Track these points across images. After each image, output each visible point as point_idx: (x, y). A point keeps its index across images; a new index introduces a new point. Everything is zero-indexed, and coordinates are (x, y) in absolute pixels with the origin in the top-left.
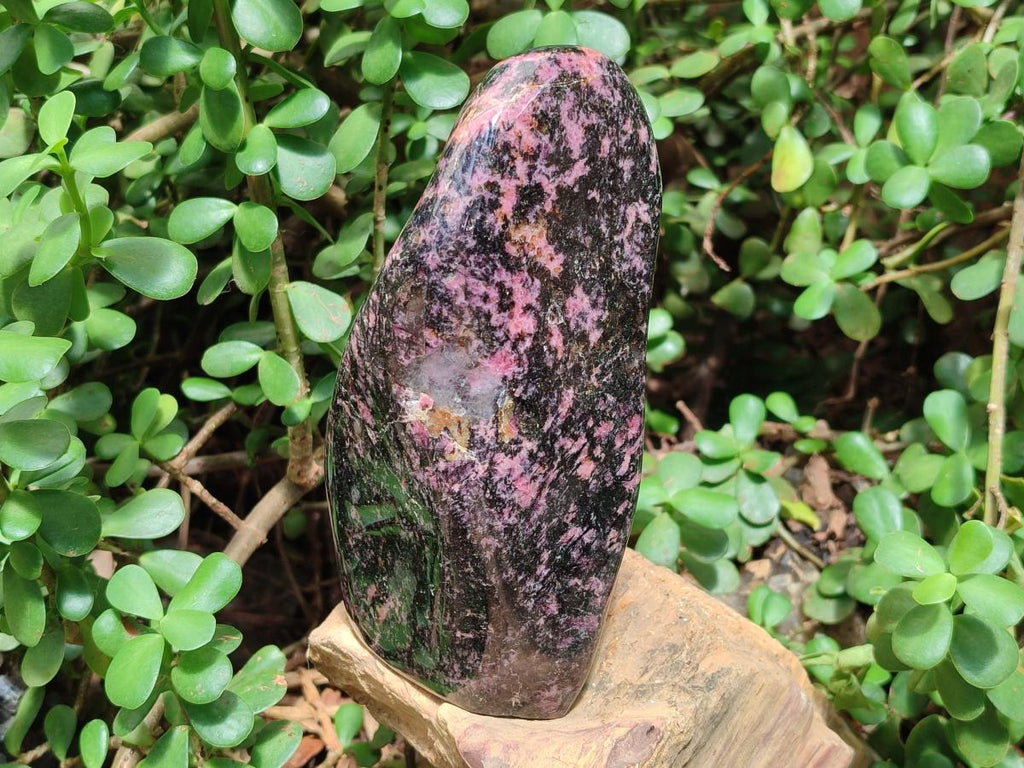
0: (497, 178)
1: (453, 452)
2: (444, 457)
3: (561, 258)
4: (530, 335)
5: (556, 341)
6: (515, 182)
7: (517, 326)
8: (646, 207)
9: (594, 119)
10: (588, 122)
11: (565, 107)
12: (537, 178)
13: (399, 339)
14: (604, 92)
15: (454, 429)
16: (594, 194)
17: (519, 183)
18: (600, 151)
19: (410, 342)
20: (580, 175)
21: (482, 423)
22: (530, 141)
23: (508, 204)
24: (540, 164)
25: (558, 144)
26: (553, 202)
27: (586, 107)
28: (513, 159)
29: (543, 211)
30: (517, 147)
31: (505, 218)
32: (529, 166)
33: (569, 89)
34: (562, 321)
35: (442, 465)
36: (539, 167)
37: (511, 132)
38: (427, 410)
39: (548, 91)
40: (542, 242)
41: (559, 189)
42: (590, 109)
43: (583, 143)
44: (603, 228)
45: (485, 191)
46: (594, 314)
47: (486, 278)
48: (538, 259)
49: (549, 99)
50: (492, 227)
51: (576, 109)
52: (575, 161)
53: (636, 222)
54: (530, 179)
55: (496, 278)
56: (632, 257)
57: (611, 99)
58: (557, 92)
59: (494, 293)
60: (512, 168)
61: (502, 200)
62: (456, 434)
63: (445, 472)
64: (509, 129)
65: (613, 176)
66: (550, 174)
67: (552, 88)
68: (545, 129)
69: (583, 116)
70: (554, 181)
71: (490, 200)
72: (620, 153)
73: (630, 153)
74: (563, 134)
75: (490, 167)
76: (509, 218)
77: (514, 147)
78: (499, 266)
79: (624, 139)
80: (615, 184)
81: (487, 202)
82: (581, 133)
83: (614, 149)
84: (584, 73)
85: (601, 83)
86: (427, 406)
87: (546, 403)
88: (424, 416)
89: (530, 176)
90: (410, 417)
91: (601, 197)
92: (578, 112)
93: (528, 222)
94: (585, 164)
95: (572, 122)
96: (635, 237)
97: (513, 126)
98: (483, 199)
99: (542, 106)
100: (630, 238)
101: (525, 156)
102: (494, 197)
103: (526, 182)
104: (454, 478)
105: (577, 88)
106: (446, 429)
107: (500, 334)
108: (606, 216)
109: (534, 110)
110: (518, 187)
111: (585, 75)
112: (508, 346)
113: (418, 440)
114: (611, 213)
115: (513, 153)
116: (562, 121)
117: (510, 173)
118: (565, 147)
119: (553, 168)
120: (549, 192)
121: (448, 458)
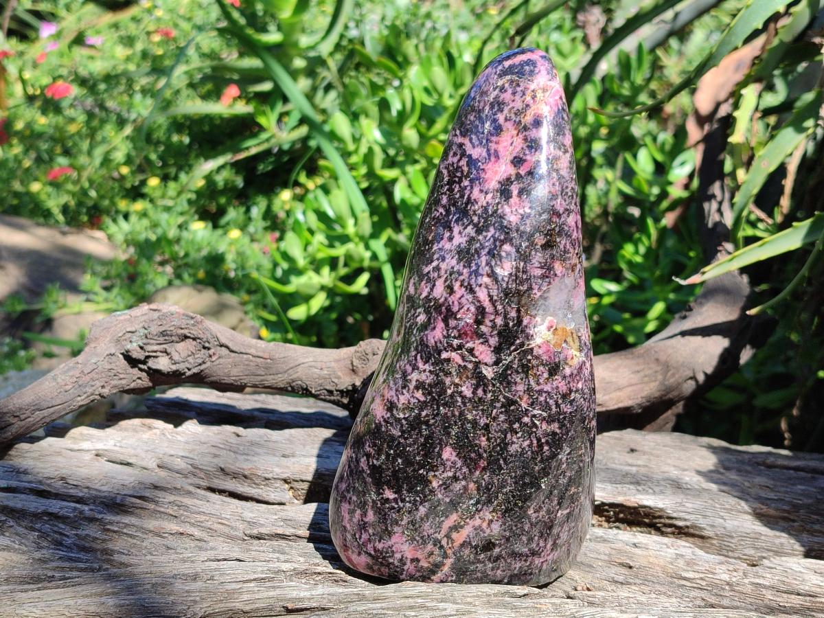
1: (572, 358)
2: (567, 364)
13: (534, 276)
15: (569, 339)
19: (543, 277)
21: (582, 330)
35: (568, 371)
38: (552, 330)
62: (572, 343)
63: (571, 375)
86: (552, 327)
88: (548, 335)
90: (537, 341)
104: (578, 378)
106: (565, 341)
113: (545, 358)
121: (570, 363)
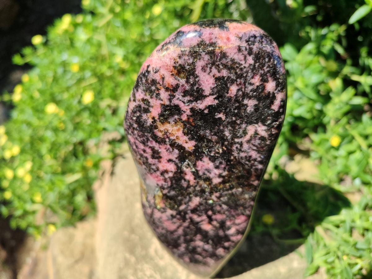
0: (148, 97)
3: (193, 143)
4: (172, 172)
5: (189, 177)
6: (159, 102)
7: (163, 166)
8: (265, 128)
9: (225, 73)
10: (218, 75)
11: (200, 64)
12: (175, 102)
14: (238, 57)
16: (221, 116)
17: (162, 102)
18: (228, 93)
20: (210, 104)
22: (171, 81)
23: (155, 111)
24: (178, 95)
25: (193, 85)
26: (187, 116)
27: (218, 65)
28: (158, 89)
29: (180, 119)
30: (161, 83)
31: (153, 118)
32: (170, 95)
33: (204, 53)
34: (194, 170)
36: (177, 96)
37: (157, 74)
39: (187, 53)
40: (180, 134)
41: (192, 110)
42: (221, 67)
43: (213, 86)
44: (227, 133)
45: (142, 103)
46: (217, 172)
47: (144, 143)
48: (177, 141)
49: (186, 58)
50: (145, 121)
51: (209, 66)
52: (206, 96)
53: (254, 134)
54: (171, 102)
55: (149, 144)
56: (249, 151)
57: (243, 62)
58: (195, 54)
59: (149, 151)
60: (157, 94)
61: (151, 109)
64: (156, 72)
65: (238, 108)
66: (185, 101)
67: (190, 51)
68: (182, 75)
69: (214, 71)
70: (189, 105)
71: (144, 108)
72: (245, 95)
73: (255, 97)
74: (197, 79)
75: (144, 91)
76: (156, 119)
77: (159, 83)
78: (151, 139)
79: (250, 88)
80: (239, 112)
81: (142, 108)
82: (212, 80)
83: (241, 93)
84: (220, 43)
85: (236, 51)
87: (182, 200)
89: (170, 100)
91: (226, 118)
92: (211, 68)
93: (169, 123)
94: (215, 99)
95: (205, 74)
96: (253, 142)
97: (158, 71)
98: (140, 106)
99: (181, 62)
100: (248, 142)
101: (167, 89)
102: (146, 107)
103: (167, 103)
105: (212, 53)
107: (154, 167)
108: (230, 128)
109: (175, 63)
110: (162, 105)
111: (221, 45)
112: (158, 173)
114: (234, 128)
115: (158, 86)
116: (196, 72)
117: (156, 97)
118: (197, 88)
119: (187, 98)
120: (185, 110)
